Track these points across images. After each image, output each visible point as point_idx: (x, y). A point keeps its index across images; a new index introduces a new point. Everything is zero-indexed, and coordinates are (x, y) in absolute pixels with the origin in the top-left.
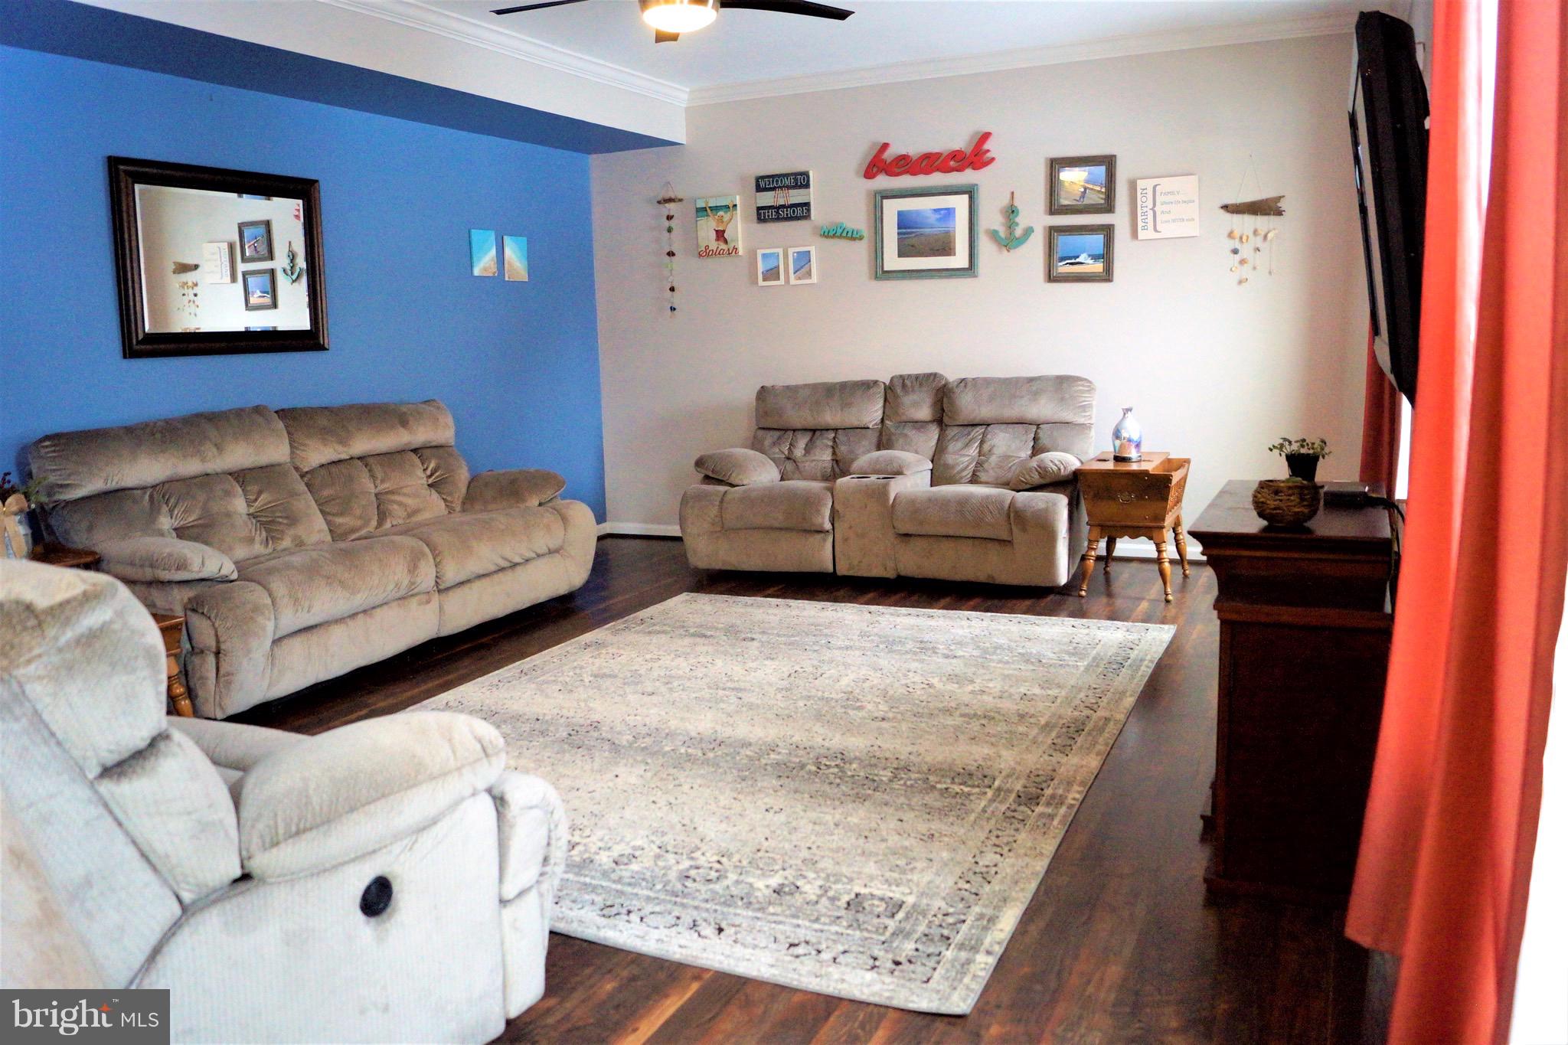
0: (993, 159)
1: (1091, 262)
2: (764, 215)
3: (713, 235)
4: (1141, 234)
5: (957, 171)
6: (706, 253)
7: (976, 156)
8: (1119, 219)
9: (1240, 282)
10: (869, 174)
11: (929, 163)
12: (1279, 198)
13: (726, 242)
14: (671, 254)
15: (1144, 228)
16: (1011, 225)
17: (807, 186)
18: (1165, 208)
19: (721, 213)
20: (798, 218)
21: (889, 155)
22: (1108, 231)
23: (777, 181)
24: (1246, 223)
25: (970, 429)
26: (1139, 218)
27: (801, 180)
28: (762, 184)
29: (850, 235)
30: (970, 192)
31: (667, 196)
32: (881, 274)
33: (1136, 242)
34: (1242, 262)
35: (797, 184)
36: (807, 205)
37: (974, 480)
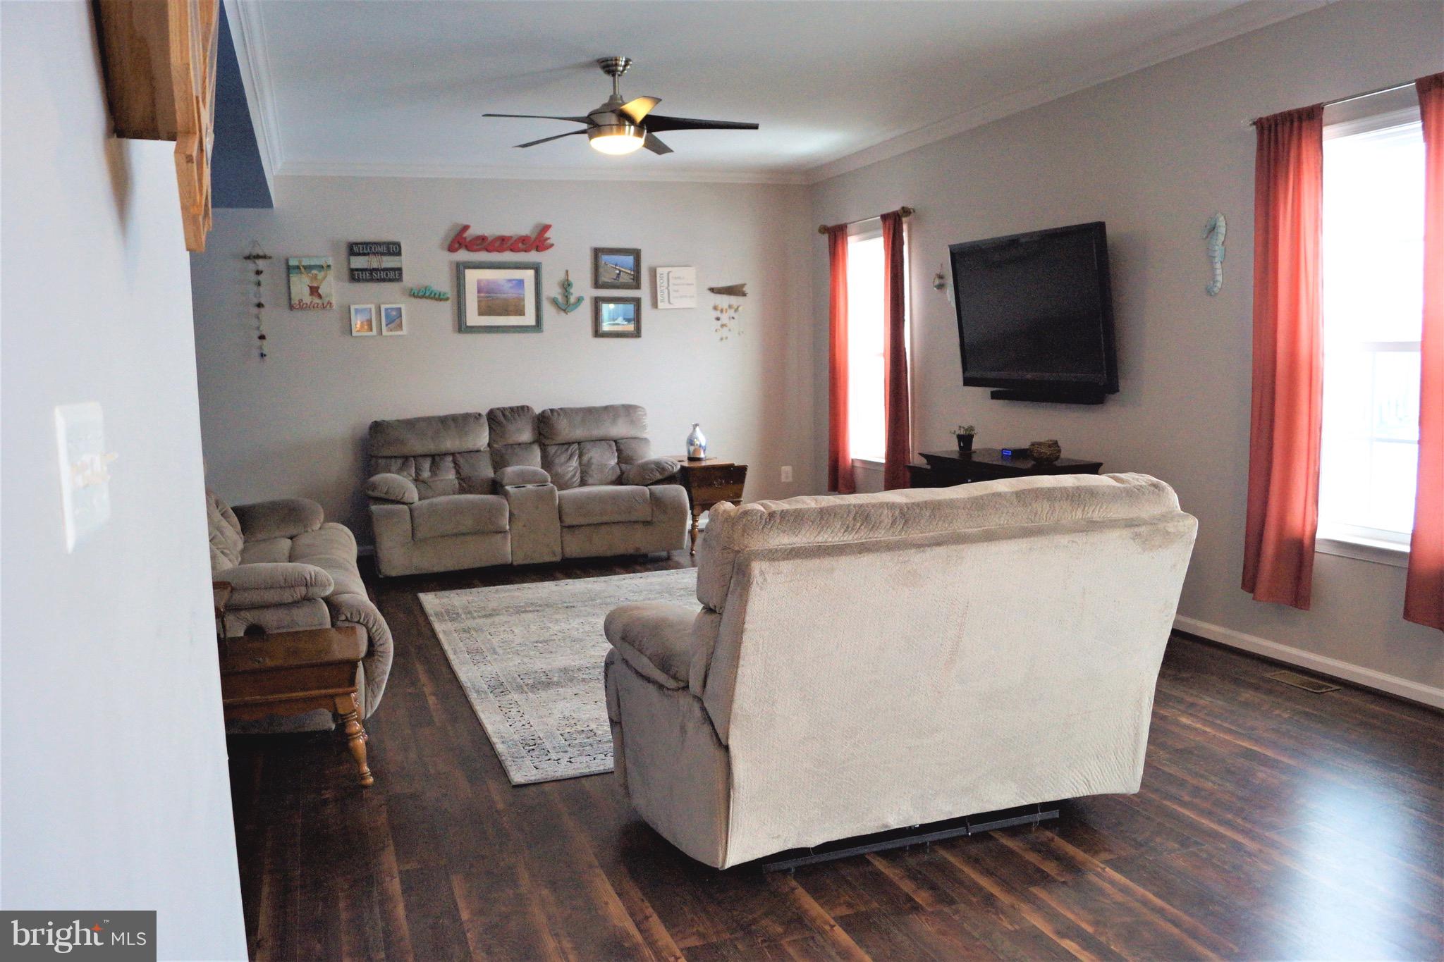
0: (552, 245)
1: (626, 323)
2: (355, 276)
3: (307, 291)
4: (660, 305)
5: (525, 251)
6: (302, 307)
7: (538, 241)
8: (644, 293)
9: (722, 339)
10: (452, 249)
11: (502, 243)
12: (743, 285)
13: (320, 296)
14: (260, 305)
15: (662, 301)
16: (567, 296)
17: (399, 254)
18: (676, 288)
19: (314, 272)
20: (390, 280)
21: (469, 234)
22: (637, 302)
23: (371, 248)
24: (724, 300)
25: (566, 446)
26: (659, 293)
27: (393, 249)
28: (356, 249)
29: (437, 296)
30: (537, 269)
31: (254, 253)
32: (462, 327)
33: (655, 311)
34: (723, 326)
35: (389, 251)
36: (400, 270)
37: (583, 483)
